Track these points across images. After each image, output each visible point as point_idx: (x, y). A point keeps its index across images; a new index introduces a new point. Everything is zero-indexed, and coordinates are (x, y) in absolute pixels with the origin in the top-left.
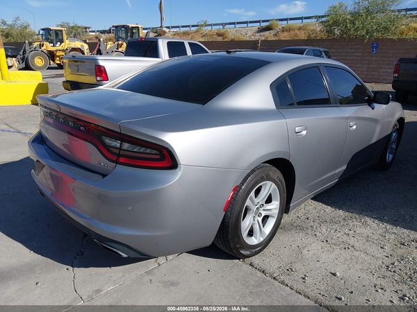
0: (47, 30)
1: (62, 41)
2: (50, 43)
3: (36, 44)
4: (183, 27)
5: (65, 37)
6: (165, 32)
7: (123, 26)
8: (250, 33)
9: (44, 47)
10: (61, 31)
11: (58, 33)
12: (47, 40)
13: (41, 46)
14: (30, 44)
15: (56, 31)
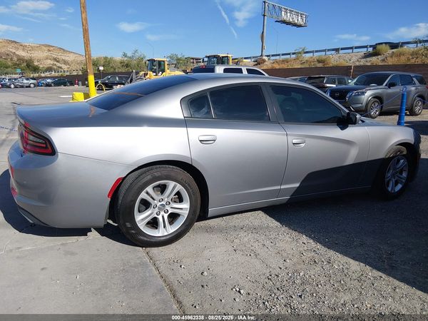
0: (152, 61)
1: (163, 71)
2: (154, 72)
3: (142, 73)
4: (283, 55)
5: (166, 66)
6: (264, 61)
7: (214, 57)
8: (354, 59)
9: (148, 76)
10: (164, 61)
11: (160, 63)
12: (151, 70)
13: (146, 75)
14: (137, 73)
15: (160, 62)
